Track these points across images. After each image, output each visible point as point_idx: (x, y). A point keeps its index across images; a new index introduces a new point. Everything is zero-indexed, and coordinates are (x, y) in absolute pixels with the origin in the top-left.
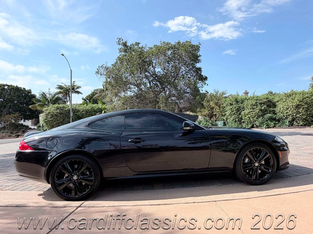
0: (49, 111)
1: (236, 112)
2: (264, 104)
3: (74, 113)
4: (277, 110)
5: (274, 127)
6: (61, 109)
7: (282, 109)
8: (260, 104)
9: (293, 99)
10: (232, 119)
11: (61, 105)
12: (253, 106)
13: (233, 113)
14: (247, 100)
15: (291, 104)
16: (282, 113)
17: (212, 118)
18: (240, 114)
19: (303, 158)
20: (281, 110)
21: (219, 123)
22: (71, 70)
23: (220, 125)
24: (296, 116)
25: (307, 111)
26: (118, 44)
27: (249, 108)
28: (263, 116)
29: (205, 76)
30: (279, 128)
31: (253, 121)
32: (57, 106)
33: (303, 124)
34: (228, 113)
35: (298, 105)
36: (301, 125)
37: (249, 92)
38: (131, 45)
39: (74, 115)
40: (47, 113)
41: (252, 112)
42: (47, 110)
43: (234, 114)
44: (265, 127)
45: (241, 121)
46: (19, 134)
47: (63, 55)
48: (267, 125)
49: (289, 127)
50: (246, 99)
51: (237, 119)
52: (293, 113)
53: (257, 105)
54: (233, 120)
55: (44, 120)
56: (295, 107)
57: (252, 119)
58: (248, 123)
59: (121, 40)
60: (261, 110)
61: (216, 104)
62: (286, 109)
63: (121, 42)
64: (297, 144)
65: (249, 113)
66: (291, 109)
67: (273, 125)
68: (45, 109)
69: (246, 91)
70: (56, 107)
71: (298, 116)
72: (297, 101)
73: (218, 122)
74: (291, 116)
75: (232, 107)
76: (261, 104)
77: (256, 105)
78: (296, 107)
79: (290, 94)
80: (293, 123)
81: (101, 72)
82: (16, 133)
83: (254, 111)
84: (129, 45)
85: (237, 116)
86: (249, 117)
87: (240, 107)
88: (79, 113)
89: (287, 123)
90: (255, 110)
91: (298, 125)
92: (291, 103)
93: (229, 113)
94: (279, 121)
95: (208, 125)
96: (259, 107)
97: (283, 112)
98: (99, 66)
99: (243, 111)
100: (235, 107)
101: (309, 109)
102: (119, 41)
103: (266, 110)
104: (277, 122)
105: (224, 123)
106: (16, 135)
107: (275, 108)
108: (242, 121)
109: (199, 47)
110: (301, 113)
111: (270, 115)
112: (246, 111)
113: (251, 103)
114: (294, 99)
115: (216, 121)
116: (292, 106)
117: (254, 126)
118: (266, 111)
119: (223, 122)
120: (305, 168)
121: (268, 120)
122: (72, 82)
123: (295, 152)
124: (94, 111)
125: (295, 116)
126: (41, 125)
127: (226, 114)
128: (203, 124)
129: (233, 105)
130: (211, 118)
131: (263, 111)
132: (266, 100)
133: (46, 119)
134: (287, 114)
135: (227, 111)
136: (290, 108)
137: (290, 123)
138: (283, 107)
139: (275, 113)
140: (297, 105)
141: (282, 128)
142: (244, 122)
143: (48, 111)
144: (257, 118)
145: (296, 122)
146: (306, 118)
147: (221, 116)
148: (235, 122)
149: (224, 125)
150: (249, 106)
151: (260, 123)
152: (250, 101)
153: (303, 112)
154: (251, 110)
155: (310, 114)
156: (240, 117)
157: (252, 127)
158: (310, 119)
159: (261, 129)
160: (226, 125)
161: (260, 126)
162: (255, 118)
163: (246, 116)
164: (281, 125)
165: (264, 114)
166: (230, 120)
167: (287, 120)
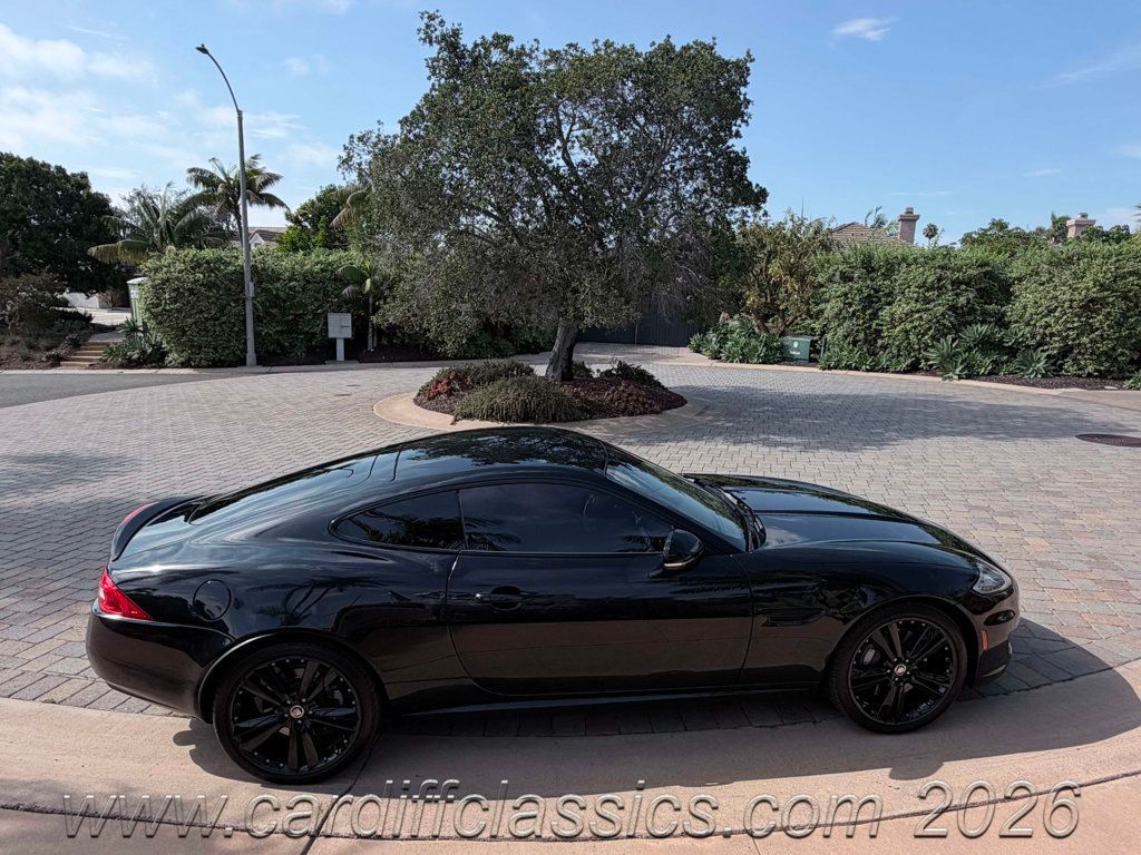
0: (165, 276)
1: (859, 307)
2: (968, 284)
3: (258, 283)
4: (1012, 311)
5: (991, 375)
6: (212, 266)
7: (1030, 310)
8: (953, 283)
9: (1079, 277)
10: (841, 332)
11: (208, 253)
12: (928, 291)
13: (851, 310)
14: (908, 265)
15: (1067, 296)
16: (1028, 324)
17: (771, 320)
18: (874, 316)
19: (1066, 585)
20: (1028, 314)
21: (796, 345)
22: (240, 113)
23: (796, 350)
24: (1077, 342)
25: (1120, 325)
26: (424, 40)
27: (911, 298)
28: (956, 329)
29: (757, 185)
30: (1009, 382)
31: (916, 347)
32: (195, 256)
33: (1096, 370)
34: (830, 309)
35: (1093, 301)
36: (1089, 375)
37: (918, 217)
38: (476, 45)
39: (259, 290)
40: (157, 282)
41: (918, 311)
42: (157, 270)
43: (854, 314)
44: (957, 371)
45: (876, 342)
46: (61, 351)
47: (203, 50)
48: (967, 367)
49: (1044, 381)
50: (904, 259)
51: (861, 336)
52: (1069, 329)
53: (940, 288)
54: (846, 337)
55: (147, 309)
56: (1081, 308)
57: (914, 339)
58: (899, 351)
59: (437, 21)
60: (953, 308)
61: (791, 270)
62: (1046, 311)
63: (438, 33)
64: (1055, 494)
65: (907, 315)
66: (1066, 314)
67: (990, 367)
68: (148, 264)
69: (910, 211)
70: (192, 261)
71: (1085, 340)
72: (1091, 284)
73: (789, 338)
74: (1057, 338)
75: (846, 289)
76: (956, 283)
77: (938, 286)
78: (1085, 307)
79: (1070, 254)
80: (1063, 364)
81: (360, 164)
82: (48, 349)
83: (927, 310)
84: (470, 47)
85: (864, 323)
86: (907, 332)
87: (877, 291)
88: (278, 285)
89: (1041, 365)
90: (931, 306)
91: (1080, 372)
92: (1068, 291)
93: (836, 310)
94: (1012, 352)
95: (755, 348)
96: (949, 296)
97: (1032, 322)
98: (352, 137)
99: (888, 307)
100: (860, 290)
102: (428, 26)
103: (972, 311)
104: (1005, 358)
105: (813, 343)
106: (48, 358)
107: (1008, 301)
108: (880, 342)
109: (748, 69)
110: (1097, 329)
111: (985, 327)
112: (899, 309)
113: (920, 281)
114: (1083, 277)
115: (783, 334)
116: (1071, 301)
117: (919, 364)
118: (969, 314)
119: (808, 340)
120: (1062, 645)
121: (975, 346)
122: (246, 159)
123: (1043, 542)
124: (335, 280)
125: (1074, 340)
126: (140, 323)
127: (822, 311)
128: (737, 343)
129: (851, 279)
130: (765, 318)
131: (960, 311)
132: (975, 272)
133: (158, 305)
134: (1047, 332)
135: (828, 301)
136: (1059, 309)
137: (1054, 364)
138: (1036, 303)
139: (1002, 322)
140: (1090, 301)
141: (1020, 381)
142: (884, 347)
143: (160, 275)
144: (933, 337)
145: (1074, 360)
146: (1114, 349)
147: (804, 316)
148: (855, 343)
149: (811, 352)
150: (912, 288)
151: (942, 356)
152: (916, 271)
153: (1106, 328)
154: (919, 306)
155: (1129, 337)
156: (874, 326)
157: (913, 368)
158: (1122, 354)
159: (945, 379)
160: (818, 352)
161: (942, 369)
162: (927, 337)
163: (895, 327)
164: (1019, 369)
165: (964, 325)
166: (835, 334)
167: (1043, 352)
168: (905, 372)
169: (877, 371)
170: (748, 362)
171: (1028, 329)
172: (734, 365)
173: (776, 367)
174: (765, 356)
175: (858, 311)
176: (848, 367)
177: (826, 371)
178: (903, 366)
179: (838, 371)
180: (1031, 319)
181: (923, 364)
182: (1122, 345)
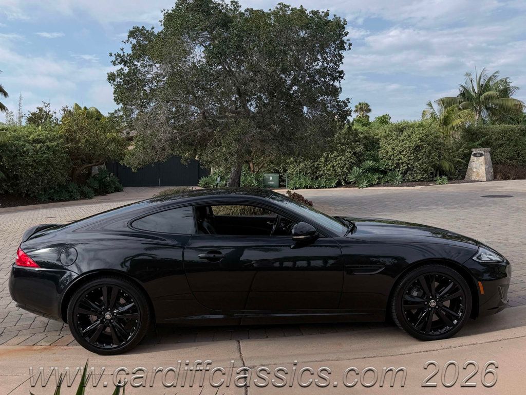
2: (359, 141)
4: (381, 153)
5: (378, 184)
7: (390, 153)
9: (409, 135)
10: (297, 169)
15: (407, 145)
16: (389, 160)
21: (271, 178)
23: (271, 181)
24: (414, 166)
25: (429, 157)
31: (339, 174)
33: (422, 178)
35: (418, 146)
36: (419, 180)
44: (365, 183)
45: (317, 173)
48: (369, 181)
51: (309, 171)
52: (410, 160)
54: (300, 172)
56: (413, 150)
57: (338, 170)
58: (331, 177)
60: (355, 153)
62: (398, 152)
66: (408, 153)
67: (377, 181)
71: (416, 164)
72: (416, 138)
73: (266, 175)
74: (404, 165)
76: (355, 141)
78: (415, 150)
83: (343, 155)
85: (311, 163)
86: (333, 166)
89: (399, 178)
91: (415, 179)
92: (407, 142)
94: (384, 173)
96: (352, 148)
101: (431, 154)
103: (363, 154)
104: (382, 176)
105: (280, 177)
110: (420, 159)
111: (371, 162)
114: (412, 136)
116: (409, 147)
117: (342, 182)
119: (277, 175)
121: (367, 171)
125: (412, 165)
134: (400, 162)
136: (405, 151)
137: (403, 177)
138: (393, 149)
139: (376, 159)
140: (417, 147)
141: (392, 185)
145: (411, 174)
146: (427, 168)
148: (306, 174)
149: (280, 182)
151: (356, 177)
153: (424, 158)
155: (432, 162)
156: (316, 165)
157: (339, 185)
158: (430, 170)
159: (360, 188)
160: (284, 181)
161: (357, 183)
162: (345, 168)
163: (327, 165)
164: (390, 180)
165: (360, 161)
166: (294, 171)
167: (399, 171)
168: (335, 187)
169: (321, 188)
171: (390, 162)
176: (306, 187)
178: (334, 184)
179: (301, 190)
180: (391, 156)
181: (343, 183)
182: (430, 166)
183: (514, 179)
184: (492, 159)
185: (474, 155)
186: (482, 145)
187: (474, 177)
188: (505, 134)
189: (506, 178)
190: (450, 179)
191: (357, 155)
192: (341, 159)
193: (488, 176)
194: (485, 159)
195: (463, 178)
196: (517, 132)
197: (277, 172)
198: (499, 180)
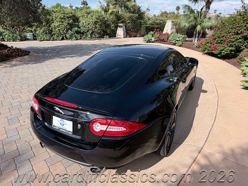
1: (45, 24)
2: (70, 18)
4: (80, 25)
5: (81, 39)
9: (92, 16)
10: (42, 31)
12: (62, 19)
14: (55, 12)
15: (91, 21)
16: (84, 27)
18: (50, 26)
21: (28, 35)
23: (28, 37)
27: (58, 21)
28: (70, 29)
30: (84, 40)
31: (62, 34)
36: (98, 37)
41: (61, 25)
43: (44, 26)
44: (74, 38)
45: (52, 33)
48: (76, 37)
49: (91, 39)
50: (53, 11)
51: (47, 32)
52: (93, 28)
53: (65, 19)
54: (43, 32)
57: (61, 32)
58: (58, 35)
60: (69, 24)
62: (88, 24)
65: (58, 25)
66: (92, 24)
67: (80, 37)
71: (96, 30)
72: (95, 18)
73: (26, 33)
74: (91, 30)
76: (68, 17)
78: (95, 23)
83: (63, 24)
85: (48, 28)
86: (59, 30)
87: (49, 19)
89: (89, 36)
91: (96, 37)
92: (91, 19)
94: (83, 33)
95: (16, 36)
96: (67, 21)
99: (53, 24)
101: (102, 25)
103: (72, 24)
104: (82, 35)
105: (33, 34)
110: (97, 28)
111: (76, 28)
112: (56, 24)
113: (60, 16)
116: (92, 22)
121: (75, 33)
125: (94, 30)
132: (71, 15)
134: (89, 29)
136: (90, 24)
138: (86, 22)
139: (79, 27)
141: (86, 40)
142: (54, 34)
145: (94, 34)
146: (100, 32)
147: (27, 27)
148: (46, 33)
149: (33, 37)
150: (58, 19)
151: (70, 35)
152: (57, 14)
153: (99, 27)
154: (61, 23)
155: (102, 29)
156: (50, 29)
157: (63, 39)
158: (102, 33)
159: (72, 41)
160: (36, 37)
161: (70, 38)
162: (65, 31)
163: (56, 29)
164: (85, 37)
165: (72, 28)
166: (40, 32)
167: (89, 33)
168: (61, 40)
169: (54, 40)
170: (15, 41)
171: (85, 28)
172: (11, 42)
173: (25, 42)
174: (21, 39)
175: (45, 25)
176: (47, 40)
177: (41, 42)
178: (60, 39)
179: (44, 41)
180: (85, 26)
181: (65, 38)
182: (101, 31)
183: (133, 37)
184: (126, 29)
185: (119, 27)
186: (122, 22)
187: (119, 37)
188: (130, 18)
189: (131, 37)
190: (110, 37)
191: (70, 24)
192: (62, 26)
193: (124, 36)
194: (123, 28)
195: (115, 36)
196: (135, 17)
197: (31, 31)
198: (128, 38)
